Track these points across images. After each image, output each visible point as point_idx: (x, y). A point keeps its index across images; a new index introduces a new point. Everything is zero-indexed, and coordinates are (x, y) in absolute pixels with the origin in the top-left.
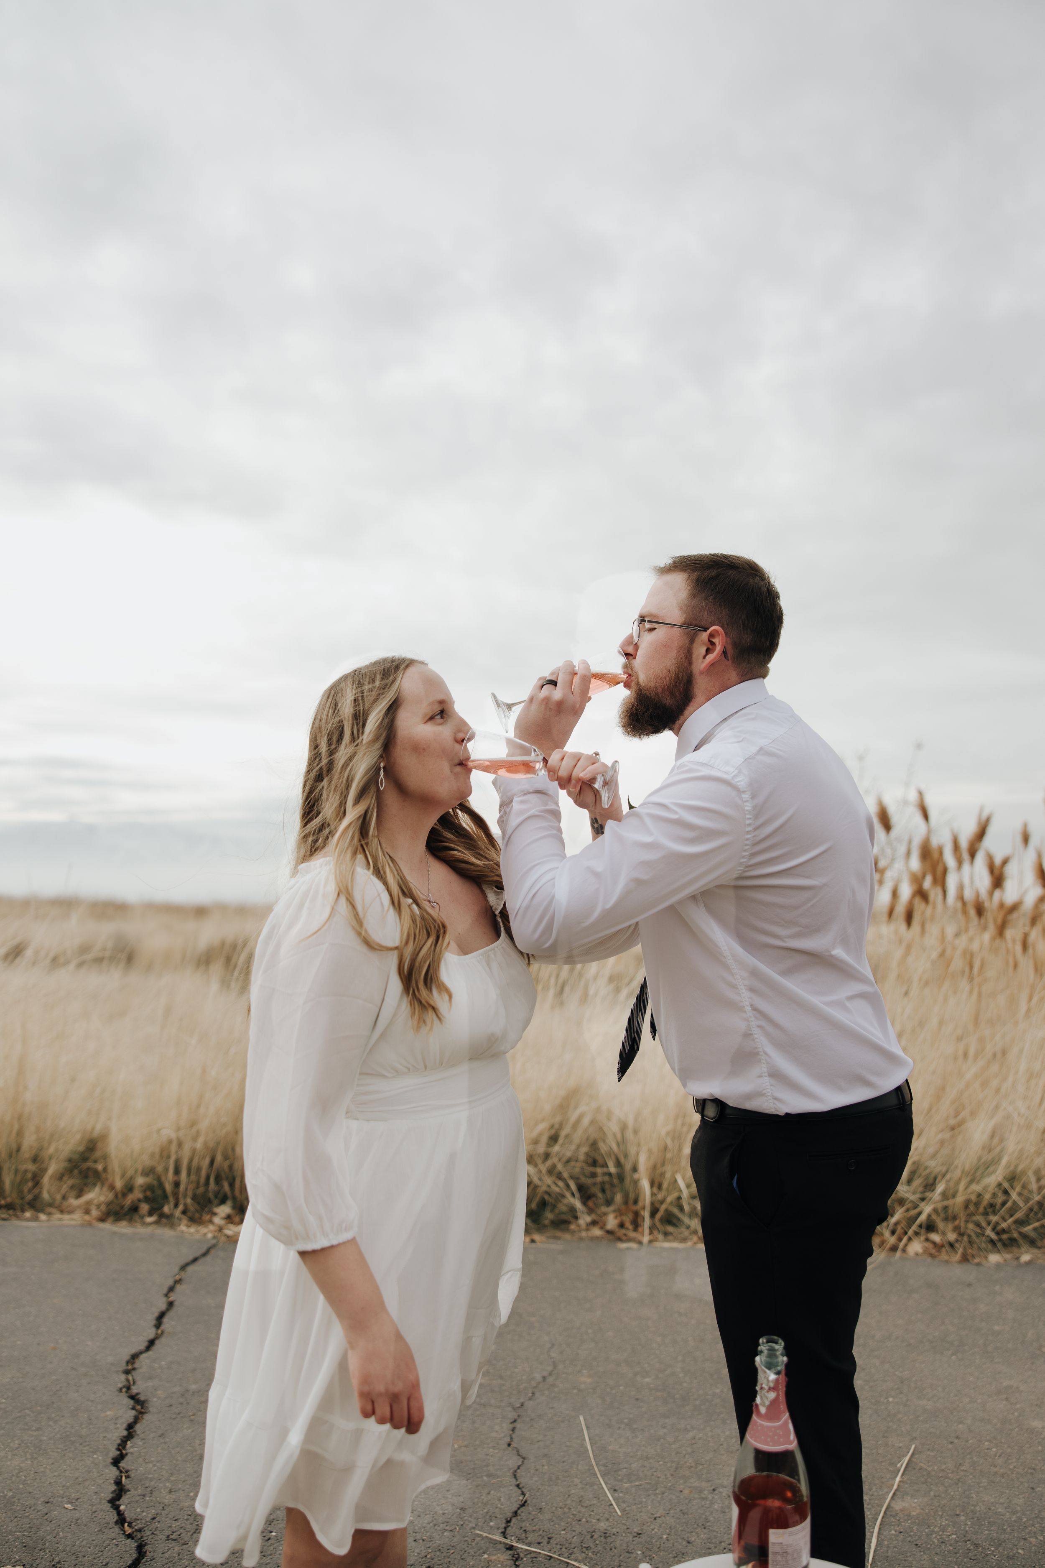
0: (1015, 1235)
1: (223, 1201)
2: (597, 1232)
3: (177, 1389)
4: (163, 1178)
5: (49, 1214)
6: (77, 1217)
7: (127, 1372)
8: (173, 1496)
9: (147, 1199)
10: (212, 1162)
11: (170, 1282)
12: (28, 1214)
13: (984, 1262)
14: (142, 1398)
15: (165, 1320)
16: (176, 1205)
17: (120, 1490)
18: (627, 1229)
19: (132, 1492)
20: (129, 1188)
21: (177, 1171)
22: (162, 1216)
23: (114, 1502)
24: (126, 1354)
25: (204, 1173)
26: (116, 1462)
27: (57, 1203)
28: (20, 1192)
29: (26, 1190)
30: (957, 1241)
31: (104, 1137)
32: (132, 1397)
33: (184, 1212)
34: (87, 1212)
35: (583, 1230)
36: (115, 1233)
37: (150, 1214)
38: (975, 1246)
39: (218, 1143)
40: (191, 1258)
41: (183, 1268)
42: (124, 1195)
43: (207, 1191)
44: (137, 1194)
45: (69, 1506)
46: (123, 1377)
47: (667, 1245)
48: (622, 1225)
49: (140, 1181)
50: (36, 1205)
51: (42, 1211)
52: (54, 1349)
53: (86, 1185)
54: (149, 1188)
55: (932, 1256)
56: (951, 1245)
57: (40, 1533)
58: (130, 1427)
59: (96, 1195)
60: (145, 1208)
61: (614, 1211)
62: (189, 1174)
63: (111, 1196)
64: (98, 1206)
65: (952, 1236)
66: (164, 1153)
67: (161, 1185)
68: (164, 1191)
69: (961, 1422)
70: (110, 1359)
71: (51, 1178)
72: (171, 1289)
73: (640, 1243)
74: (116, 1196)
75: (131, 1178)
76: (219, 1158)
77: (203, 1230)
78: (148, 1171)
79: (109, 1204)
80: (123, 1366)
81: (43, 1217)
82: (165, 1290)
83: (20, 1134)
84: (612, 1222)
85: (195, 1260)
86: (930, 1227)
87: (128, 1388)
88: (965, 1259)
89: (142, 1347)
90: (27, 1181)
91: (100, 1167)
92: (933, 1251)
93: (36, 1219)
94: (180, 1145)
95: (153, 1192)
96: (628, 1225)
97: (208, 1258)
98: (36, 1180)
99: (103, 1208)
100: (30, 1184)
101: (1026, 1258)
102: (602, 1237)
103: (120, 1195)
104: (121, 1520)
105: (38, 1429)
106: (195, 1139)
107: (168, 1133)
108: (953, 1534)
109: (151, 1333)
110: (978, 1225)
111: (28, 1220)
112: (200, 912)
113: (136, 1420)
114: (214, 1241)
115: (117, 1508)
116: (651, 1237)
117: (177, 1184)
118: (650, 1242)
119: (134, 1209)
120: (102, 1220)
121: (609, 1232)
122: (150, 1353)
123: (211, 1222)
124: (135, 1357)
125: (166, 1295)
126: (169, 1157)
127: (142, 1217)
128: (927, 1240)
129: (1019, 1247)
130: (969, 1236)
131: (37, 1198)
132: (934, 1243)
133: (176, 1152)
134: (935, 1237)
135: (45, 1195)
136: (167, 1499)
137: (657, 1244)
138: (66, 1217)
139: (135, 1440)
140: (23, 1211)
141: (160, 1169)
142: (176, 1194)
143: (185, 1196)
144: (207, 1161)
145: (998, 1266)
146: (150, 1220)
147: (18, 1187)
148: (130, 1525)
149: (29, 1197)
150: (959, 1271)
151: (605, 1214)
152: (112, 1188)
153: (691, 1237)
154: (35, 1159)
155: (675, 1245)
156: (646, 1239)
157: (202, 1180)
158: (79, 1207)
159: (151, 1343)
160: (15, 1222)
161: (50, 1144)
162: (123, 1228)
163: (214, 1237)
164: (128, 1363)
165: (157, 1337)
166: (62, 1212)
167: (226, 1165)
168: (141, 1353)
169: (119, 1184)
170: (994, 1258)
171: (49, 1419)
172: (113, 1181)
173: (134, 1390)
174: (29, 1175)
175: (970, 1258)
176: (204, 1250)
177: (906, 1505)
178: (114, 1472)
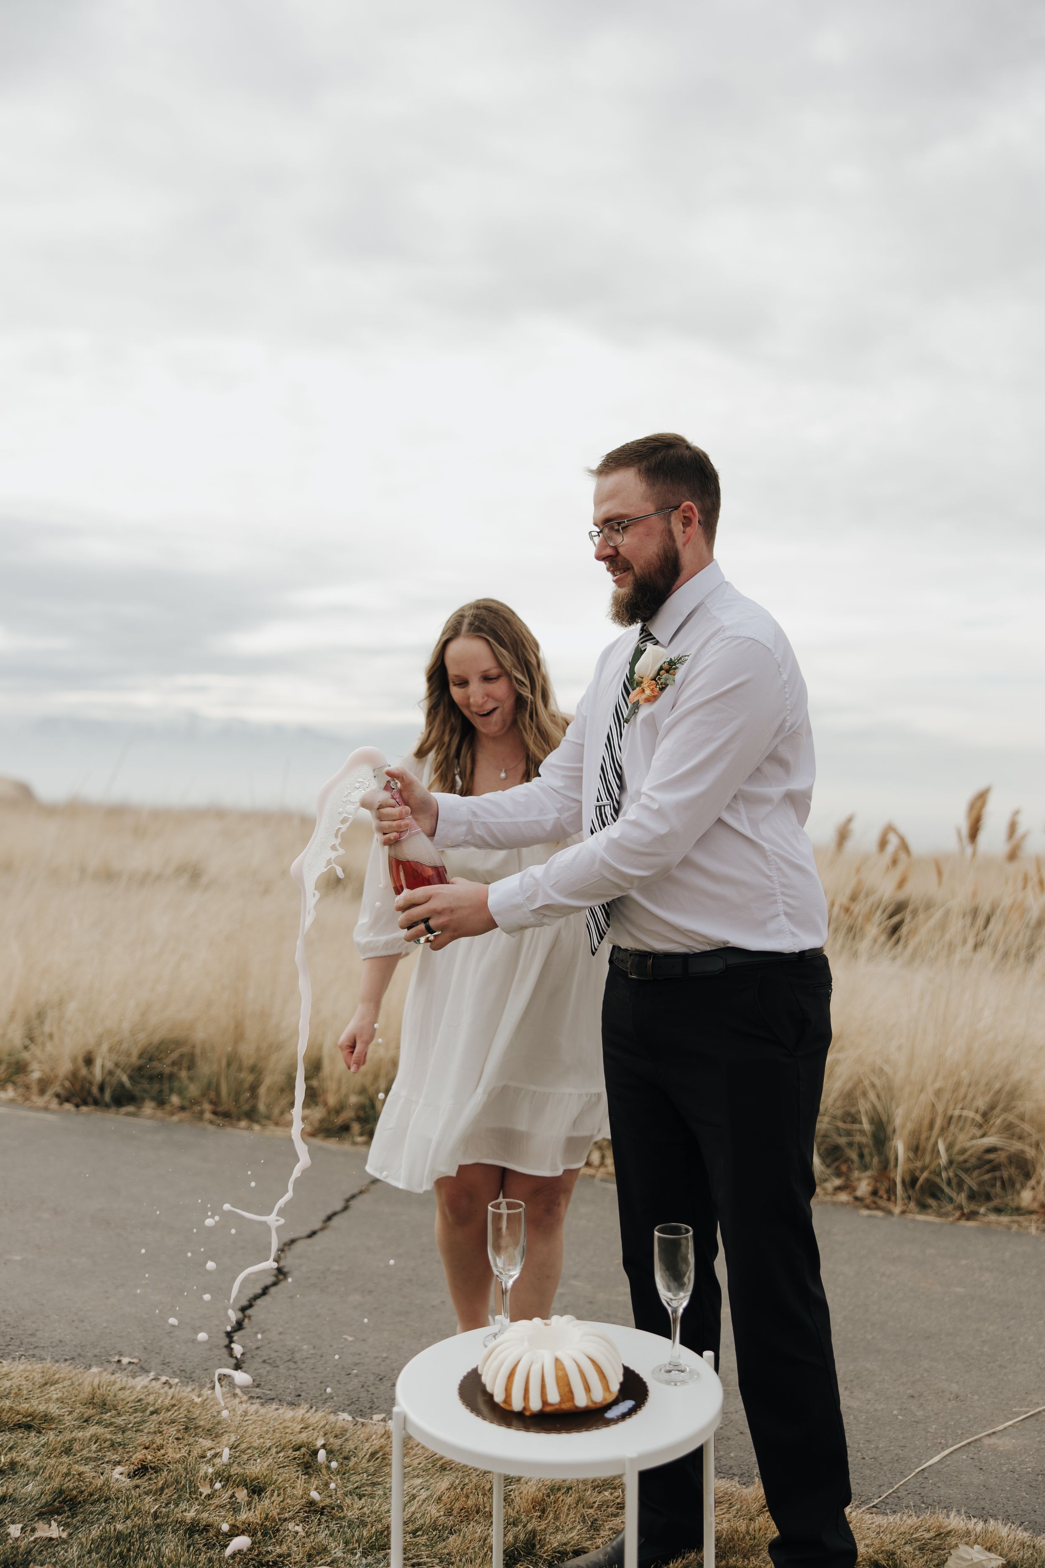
2: (843, 1197)
3: (321, 1267)
4: (374, 1097)
5: (265, 1126)
7: (282, 1251)
8: (282, 1337)
9: (359, 1119)
11: (356, 1191)
12: (243, 1124)
14: (285, 1270)
15: (335, 1218)
17: (238, 1327)
18: (881, 1197)
19: (249, 1330)
20: (342, 1106)
23: (229, 1334)
24: (288, 1237)
26: (243, 1309)
27: (274, 1115)
28: (237, 1101)
29: (243, 1100)
32: (278, 1268)
35: (829, 1194)
36: (327, 1148)
37: (361, 1134)
42: (337, 1113)
44: (350, 1113)
47: (921, 1217)
48: (875, 1193)
49: (353, 1099)
50: (251, 1115)
51: (257, 1122)
54: (362, 1107)
57: (162, 1344)
58: (266, 1289)
60: (356, 1127)
61: (869, 1177)
71: (269, 1089)
72: (353, 1196)
73: (889, 1212)
74: (329, 1113)
75: (345, 1096)
79: (322, 1121)
80: (280, 1246)
81: (257, 1127)
82: (347, 1196)
84: (864, 1188)
89: (305, 1235)
90: (244, 1091)
93: (249, 1128)
96: (882, 1192)
98: (253, 1090)
99: (316, 1125)
100: (247, 1094)
102: (848, 1203)
104: (231, 1346)
108: (1029, 1468)
109: (317, 1225)
111: (242, 1129)
113: (274, 1284)
115: (231, 1339)
116: (905, 1208)
118: (903, 1212)
121: (857, 1199)
122: (309, 1240)
124: (293, 1241)
125: (346, 1200)
131: (253, 1108)
135: (262, 1107)
136: (275, 1338)
137: (910, 1216)
139: (266, 1297)
140: (239, 1119)
147: (235, 1095)
149: (246, 1107)
151: (859, 1179)
152: (325, 1104)
153: (953, 1212)
154: (252, 1070)
155: (931, 1218)
156: (897, 1210)
159: (313, 1234)
164: (285, 1244)
165: (322, 1229)
168: (301, 1238)
173: (282, 1263)
174: (247, 1085)
177: (1000, 1442)
178: (240, 1315)
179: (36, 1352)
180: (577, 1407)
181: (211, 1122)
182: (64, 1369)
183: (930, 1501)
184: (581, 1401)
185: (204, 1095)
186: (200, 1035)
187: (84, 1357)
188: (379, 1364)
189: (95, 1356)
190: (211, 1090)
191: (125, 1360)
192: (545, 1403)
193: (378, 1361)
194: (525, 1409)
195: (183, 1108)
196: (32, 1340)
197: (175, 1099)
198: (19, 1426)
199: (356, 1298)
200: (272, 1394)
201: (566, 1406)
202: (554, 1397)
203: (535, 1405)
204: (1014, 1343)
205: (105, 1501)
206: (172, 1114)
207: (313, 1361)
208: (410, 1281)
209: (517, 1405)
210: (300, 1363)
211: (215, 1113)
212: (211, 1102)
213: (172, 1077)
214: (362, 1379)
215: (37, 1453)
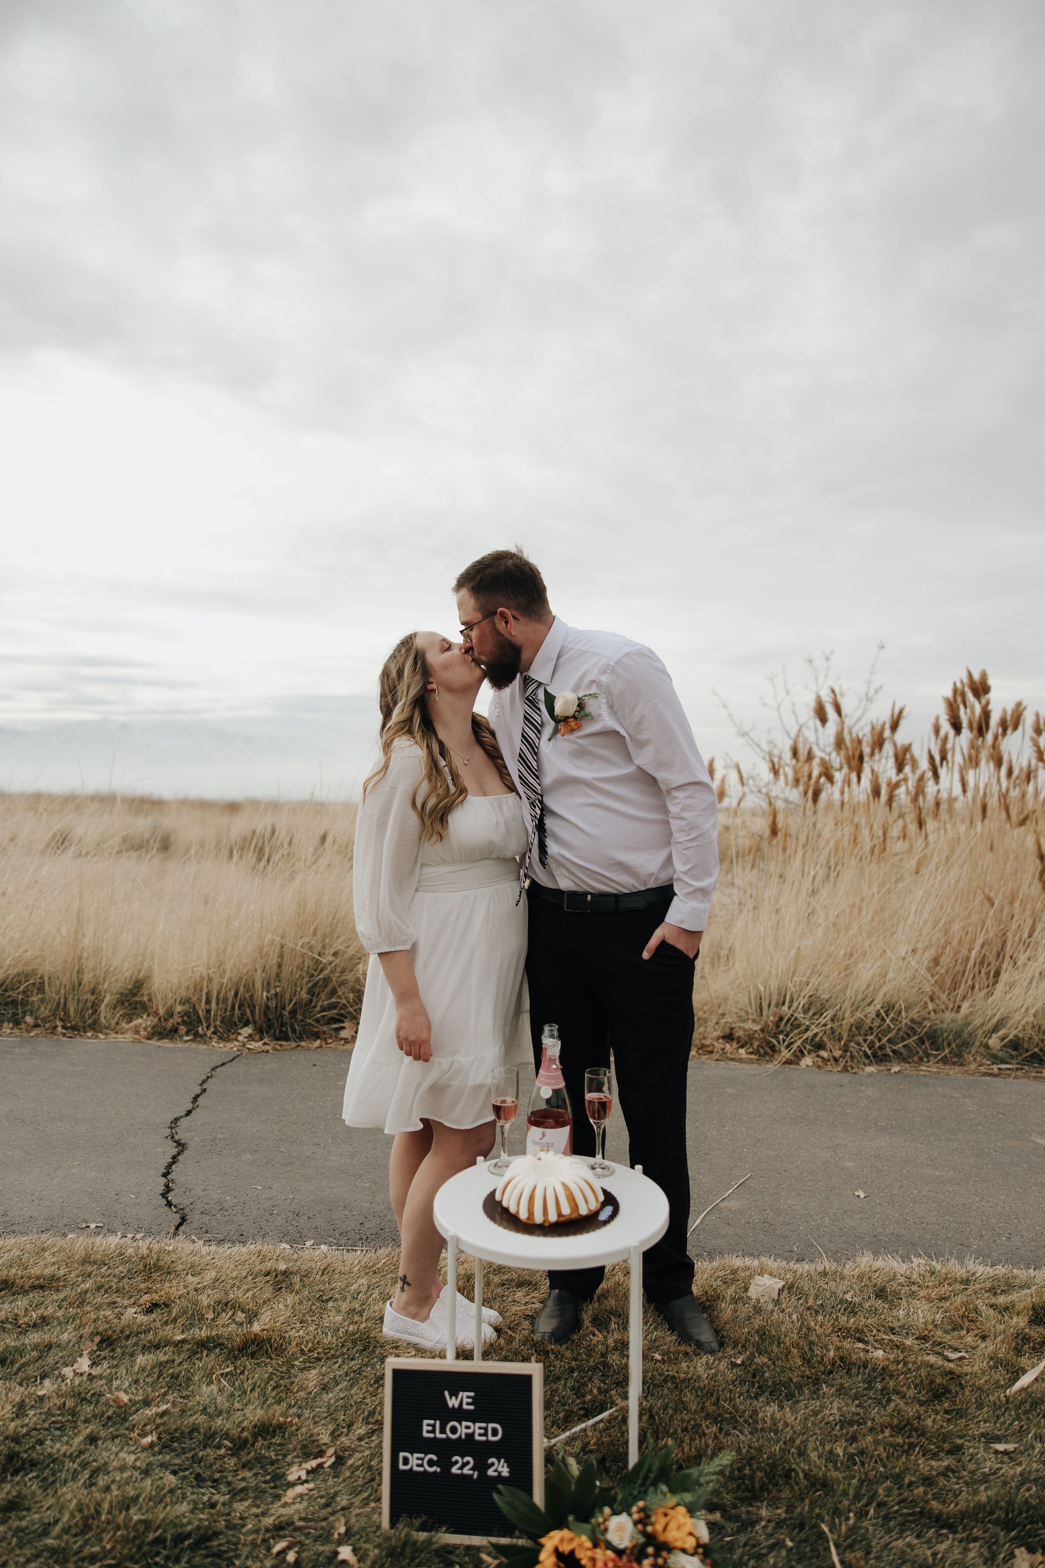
0: (888, 1051)
1: (246, 1024)
3: (209, 1137)
4: (197, 1007)
5: (107, 1034)
6: (129, 1036)
7: (171, 1128)
8: (206, 1192)
9: (184, 1023)
10: (236, 995)
11: (204, 1077)
12: (89, 1034)
13: (861, 1072)
14: (183, 1142)
15: (199, 1099)
16: (208, 1027)
17: (168, 1189)
19: (177, 1190)
20: (170, 1014)
21: (208, 1001)
22: (196, 1034)
23: (164, 1195)
24: (171, 1117)
25: (230, 1003)
26: (165, 1175)
27: (113, 1026)
28: (83, 1017)
29: (87, 1016)
30: (841, 1057)
31: (149, 977)
32: (176, 1142)
33: (214, 1033)
34: (137, 1032)
36: (160, 1047)
37: (187, 1034)
38: (856, 1061)
39: (241, 978)
40: (220, 1063)
41: (213, 1069)
42: (166, 1020)
43: (233, 1015)
44: (177, 1019)
45: (133, 1196)
46: (169, 1130)
49: (179, 1008)
50: (95, 1027)
51: (101, 1031)
52: (117, 1114)
53: (134, 1014)
54: (186, 1014)
55: (819, 1067)
56: (836, 1060)
57: (114, 1209)
58: (174, 1157)
59: (144, 1022)
60: (183, 1029)
62: (218, 1004)
63: (156, 1020)
64: (145, 1029)
65: (838, 1053)
66: (198, 988)
67: (196, 1012)
68: (199, 1017)
69: (793, 1163)
70: (158, 1120)
71: (107, 1006)
72: (204, 1082)
74: (160, 1021)
75: (172, 1006)
76: (242, 989)
77: (230, 1045)
78: (186, 1001)
79: (154, 1027)
80: (169, 1124)
81: (102, 1036)
82: (200, 1082)
83: (80, 972)
85: (223, 1064)
86: (820, 1046)
87: (173, 1137)
88: (845, 1069)
89: (183, 1114)
90: (87, 1009)
91: (145, 999)
92: (821, 1064)
93: (97, 1037)
94: (210, 980)
95: (189, 1017)
97: (234, 1063)
98: (95, 1007)
99: (149, 1029)
100: (90, 1011)
101: (896, 1069)
103: (162, 1020)
104: (169, 1204)
105: (108, 1157)
106: (222, 976)
107: (202, 971)
109: (190, 1106)
110: (858, 1044)
111: (89, 1038)
112: (233, 807)
113: (179, 1154)
114: (239, 1053)
115: (167, 1198)
117: (208, 1011)
119: (175, 1030)
120: (149, 1038)
122: (188, 1117)
123: (236, 1039)
124: (176, 1120)
125: (201, 1085)
126: (201, 990)
127: (181, 1037)
128: (818, 1056)
129: (890, 1061)
130: (851, 1052)
131: (95, 1022)
132: (823, 1058)
133: (208, 987)
134: (824, 1054)
135: (103, 1020)
136: (201, 1194)
138: (119, 1036)
139: (178, 1164)
140: (85, 1032)
141: (194, 999)
142: (208, 1019)
143: (215, 1020)
144: (233, 993)
145: (870, 1075)
146: (186, 1038)
147: (81, 1013)
148: (175, 1206)
149: (90, 1021)
150: (837, 1078)
152: (156, 1013)
154: (93, 992)
157: (229, 1008)
158: (129, 1029)
159: (189, 1113)
160: (79, 1039)
161: (104, 980)
162: (166, 1043)
163: (238, 1050)
164: (171, 1123)
165: (193, 1109)
166: (117, 1033)
167: (247, 996)
168: (182, 1117)
169: (161, 1012)
170: (870, 1069)
171: (115, 1152)
172: (157, 1009)
173: (177, 1137)
174: (89, 1004)
175: (850, 1069)
176: (231, 1058)
177: (730, 1204)
178: (164, 1180)
179: (14, 1228)
180: (580, 1215)
181: (64, 1035)
182: (48, 1239)
183: (708, 1250)
184: (584, 1211)
185: (54, 1015)
186: (47, 968)
187: (57, 1227)
188: (291, 1204)
189: (66, 1225)
190: (60, 1010)
191: (93, 1226)
192: (560, 1215)
193: (288, 1201)
194: (544, 1221)
195: (36, 1026)
196: (7, 1219)
197: (29, 1019)
198: (33, 1287)
199: (248, 1157)
200: (220, 1237)
201: (574, 1215)
202: (566, 1210)
203: (553, 1217)
204: (705, 1138)
205: (136, 1335)
206: (28, 1031)
207: (239, 1208)
208: (282, 1140)
209: (539, 1219)
210: (230, 1210)
211: (64, 1027)
212: (61, 1020)
213: (24, 1003)
214: (284, 1216)
215: (60, 1307)
